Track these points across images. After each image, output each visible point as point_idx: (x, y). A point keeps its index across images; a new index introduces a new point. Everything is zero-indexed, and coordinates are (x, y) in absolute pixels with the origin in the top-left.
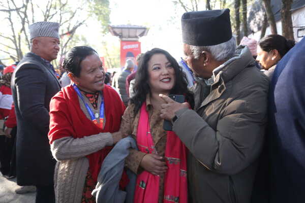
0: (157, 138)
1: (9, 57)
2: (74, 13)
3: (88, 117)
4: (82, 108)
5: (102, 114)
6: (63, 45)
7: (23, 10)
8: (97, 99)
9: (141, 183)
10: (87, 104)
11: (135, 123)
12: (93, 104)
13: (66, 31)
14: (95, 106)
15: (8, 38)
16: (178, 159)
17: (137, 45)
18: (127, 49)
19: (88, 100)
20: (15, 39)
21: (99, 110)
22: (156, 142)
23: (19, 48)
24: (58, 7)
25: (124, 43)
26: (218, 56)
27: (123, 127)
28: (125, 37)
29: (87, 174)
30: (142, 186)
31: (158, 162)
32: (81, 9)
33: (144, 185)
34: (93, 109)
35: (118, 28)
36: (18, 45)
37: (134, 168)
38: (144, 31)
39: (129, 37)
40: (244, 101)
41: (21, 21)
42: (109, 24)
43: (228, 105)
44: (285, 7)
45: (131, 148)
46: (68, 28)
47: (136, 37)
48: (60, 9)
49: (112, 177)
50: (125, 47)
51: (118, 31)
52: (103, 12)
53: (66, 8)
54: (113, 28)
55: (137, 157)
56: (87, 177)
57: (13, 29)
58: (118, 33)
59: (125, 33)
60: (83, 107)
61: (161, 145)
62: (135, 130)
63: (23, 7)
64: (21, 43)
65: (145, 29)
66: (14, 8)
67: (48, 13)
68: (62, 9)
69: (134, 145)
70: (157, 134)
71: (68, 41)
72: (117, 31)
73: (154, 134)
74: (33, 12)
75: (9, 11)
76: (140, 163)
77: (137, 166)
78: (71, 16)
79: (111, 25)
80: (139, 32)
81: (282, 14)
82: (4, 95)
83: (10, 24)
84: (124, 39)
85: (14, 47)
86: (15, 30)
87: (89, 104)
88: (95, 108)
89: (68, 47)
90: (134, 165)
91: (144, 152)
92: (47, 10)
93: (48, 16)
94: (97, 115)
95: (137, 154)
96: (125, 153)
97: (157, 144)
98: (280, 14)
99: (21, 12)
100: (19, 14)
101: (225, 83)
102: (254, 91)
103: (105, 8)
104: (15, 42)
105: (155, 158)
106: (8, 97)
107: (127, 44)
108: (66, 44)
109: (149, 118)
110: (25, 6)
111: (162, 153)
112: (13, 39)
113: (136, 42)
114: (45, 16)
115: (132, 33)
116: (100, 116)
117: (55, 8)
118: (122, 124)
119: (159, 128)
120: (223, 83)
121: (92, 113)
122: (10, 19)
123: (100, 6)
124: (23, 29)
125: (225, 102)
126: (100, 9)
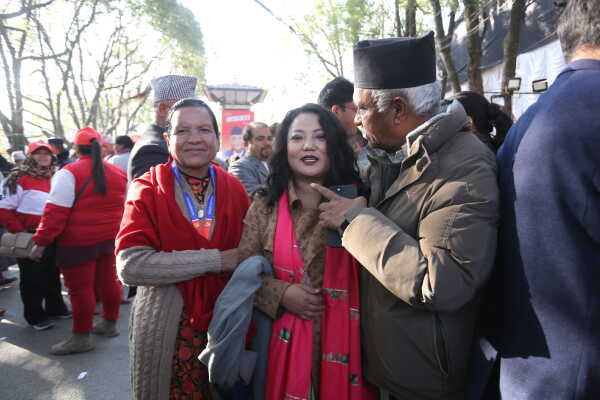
0: (310, 255)
1: (41, 133)
2: (149, 66)
3: (186, 215)
4: (178, 201)
5: (210, 212)
6: (130, 115)
7: (65, 58)
8: (205, 188)
9: (282, 332)
10: (187, 195)
11: (270, 230)
12: (197, 196)
13: (134, 93)
14: (200, 198)
15: (40, 103)
16: (345, 291)
17: (249, 117)
18: (232, 123)
19: (190, 188)
20: (51, 104)
21: (205, 205)
22: (309, 262)
23: (56, 118)
24: (123, 56)
25: (228, 113)
26: (419, 106)
27: (246, 239)
28: (229, 104)
29: (182, 316)
30: (284, 337)
31: (313, 299)
32: (160, 59)
33: (288, 335)
34: (196, 203)
35: (219, 89)
36: (55, 113)
37: (271, 308)
38: (259, 95)
39: (236, 103)
40: (463, 183)
41: (61, 76)
42: (203, 83)
43: (435, 192)
44: (472, 62)
45: (263, 274)
46: (138, 89)
47: (247, 104)
48: (126, 58)
49: (237, 326)
50: (230, 119)
51: (218, 94)
52: (195, 64)
53: (135, 57)
54: (210, 89)
55: (275, 289)
56: (181, 323)
57: (48, 88)
58: (218, 97)
59: (230, 97)
60: (180, 200)
61: (315, 267)
62: (270, 242)
63: (65, 53)
64: (61, 111)
65: (261, 91)
66: (51, 54)
67: (105, 64)
68: (129, 58)
69: (268, 269)
70: (310, 248)
71: (138, 109)
72: (215, 93)
73: (304, 249)
74: (81, 61)
75: (43, 58)
76: (282, 299)
77: (275, 305)
78: (143, 69)
79: (208, 84)
80: (251, 97)
81: (469, 72)
82: (26, 191)
83: (44, 80)
84: (228, 107)
85: (50, 117)
86: (51, 89)
87: (191, 194)
88: (200, 201)
89: (137, 119)
90: (270, 303)
91: (287, 280)
92: (105, 60)
93: (107, 69)
94: (201, 214)
95: (276, 285)
96: (255, 283)
97: (310, 266)
98: (465, 73)
99: (62, 61)
100: (58, 64)
101: (429, 154)
102: (476, 168)
103: (198, 58)
104: (51, 110)
105: (308, 292)
106: (34, 194)
107: (233, 115)
108: (135, 113)
109: (293, 223)
110: (68, 52)
111: (318, 280)
112: (47, 103)
113: (246, 112)
114: (101, 69)
115: (241, 98)
116: (206, 215)
117: (118, 56)
118: (244, 233)
119: (312, 238)
120: (426, 155)
121: (194, 209)
122: (44, 73)
123: (190, 55)
124: (65, 88)
125: (430, 187)
126: (191, 59)
